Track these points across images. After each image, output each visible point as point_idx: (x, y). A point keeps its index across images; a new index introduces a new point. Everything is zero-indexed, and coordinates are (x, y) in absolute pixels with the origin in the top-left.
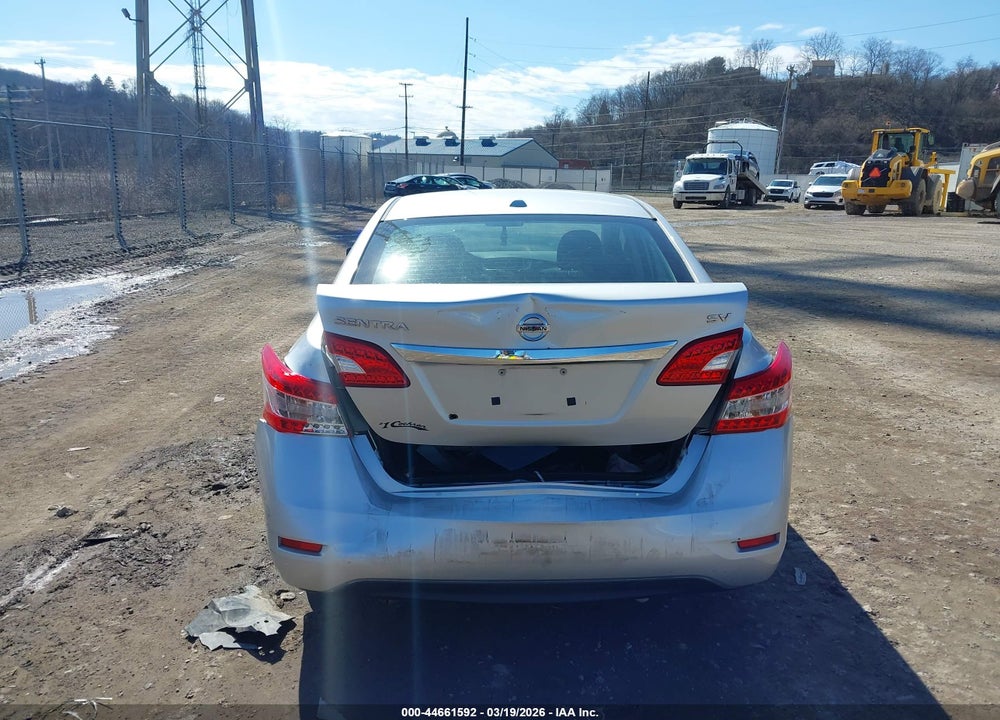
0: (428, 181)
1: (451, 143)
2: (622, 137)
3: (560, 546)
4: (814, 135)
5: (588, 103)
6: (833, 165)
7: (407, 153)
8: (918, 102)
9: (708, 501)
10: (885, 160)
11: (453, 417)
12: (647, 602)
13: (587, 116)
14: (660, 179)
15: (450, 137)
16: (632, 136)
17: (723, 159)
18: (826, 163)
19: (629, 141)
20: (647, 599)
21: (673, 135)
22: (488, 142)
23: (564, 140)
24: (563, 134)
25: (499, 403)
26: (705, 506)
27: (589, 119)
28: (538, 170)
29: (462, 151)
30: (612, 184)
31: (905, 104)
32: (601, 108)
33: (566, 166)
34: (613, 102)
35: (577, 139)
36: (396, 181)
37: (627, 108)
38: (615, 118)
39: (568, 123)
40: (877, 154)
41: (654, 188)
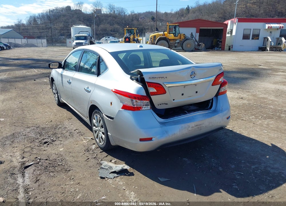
2: (43, 29)
4: (99, 29)
5: (29, 18)
6: (109, 38)
8: (123, 21)
10: (129, 36)
13: (30, 22)
14: (58, 42)
16: (46, 29)
17: (85, 36)
18: (107, 37)
19: (45, 31)
21: (59, 29)
23: (23, 30)
24: (22, 28)
25: (183, 95)
27: (30, 23)
30: (47, 44)
31: (120, 22)
32: (34, 20)
33: (26, 38)
34: (38, 18)
35: (27, 29)
37: (43, 20)
38: (39, 23)
39: (23, 25)
40: (126, 35)
41: (57, 45)
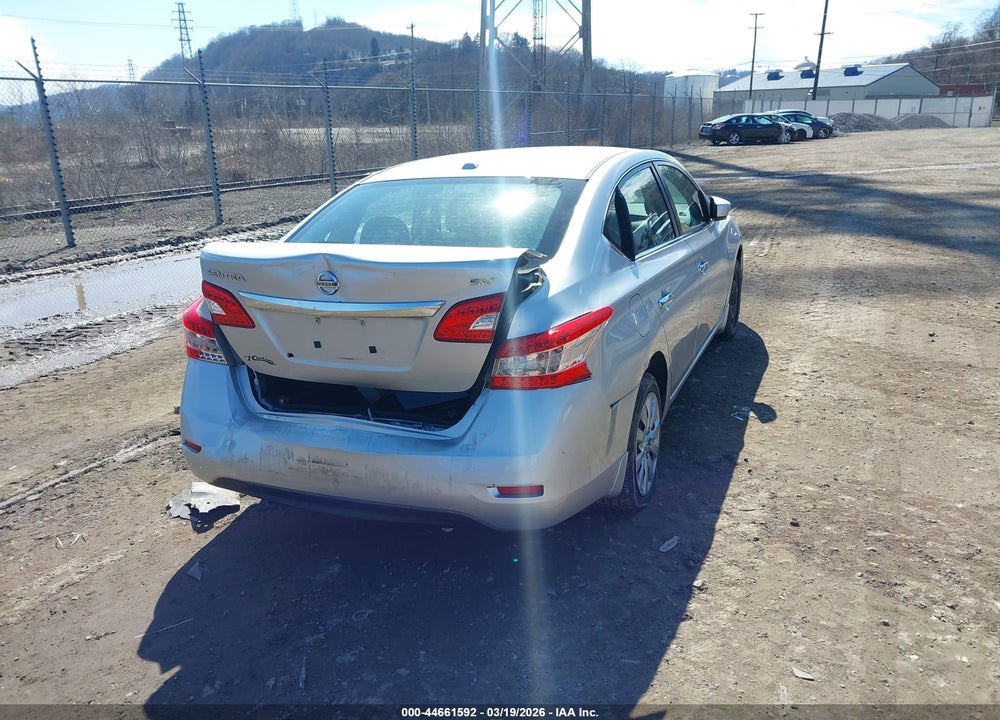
0: (747, 120)
1: (806, 75)
3: (343, 469)
7: (751, 90)
9: (470, 447)
11: (291, 355)
12: (451, 533)
13: (989, 29)
15: (808, 68)
20: (451, 529)
22: (851, 71)
23: (953, 62)
24: (952, 54)
25: (320, 347)
26: (468, 451)
27: (991, 34)
28: (919, 100)
29: (816, 83)
30: (994, 113)
33: (950, 93)
35: (971, 60)
36: (713, 122)
39: (961, 42)
